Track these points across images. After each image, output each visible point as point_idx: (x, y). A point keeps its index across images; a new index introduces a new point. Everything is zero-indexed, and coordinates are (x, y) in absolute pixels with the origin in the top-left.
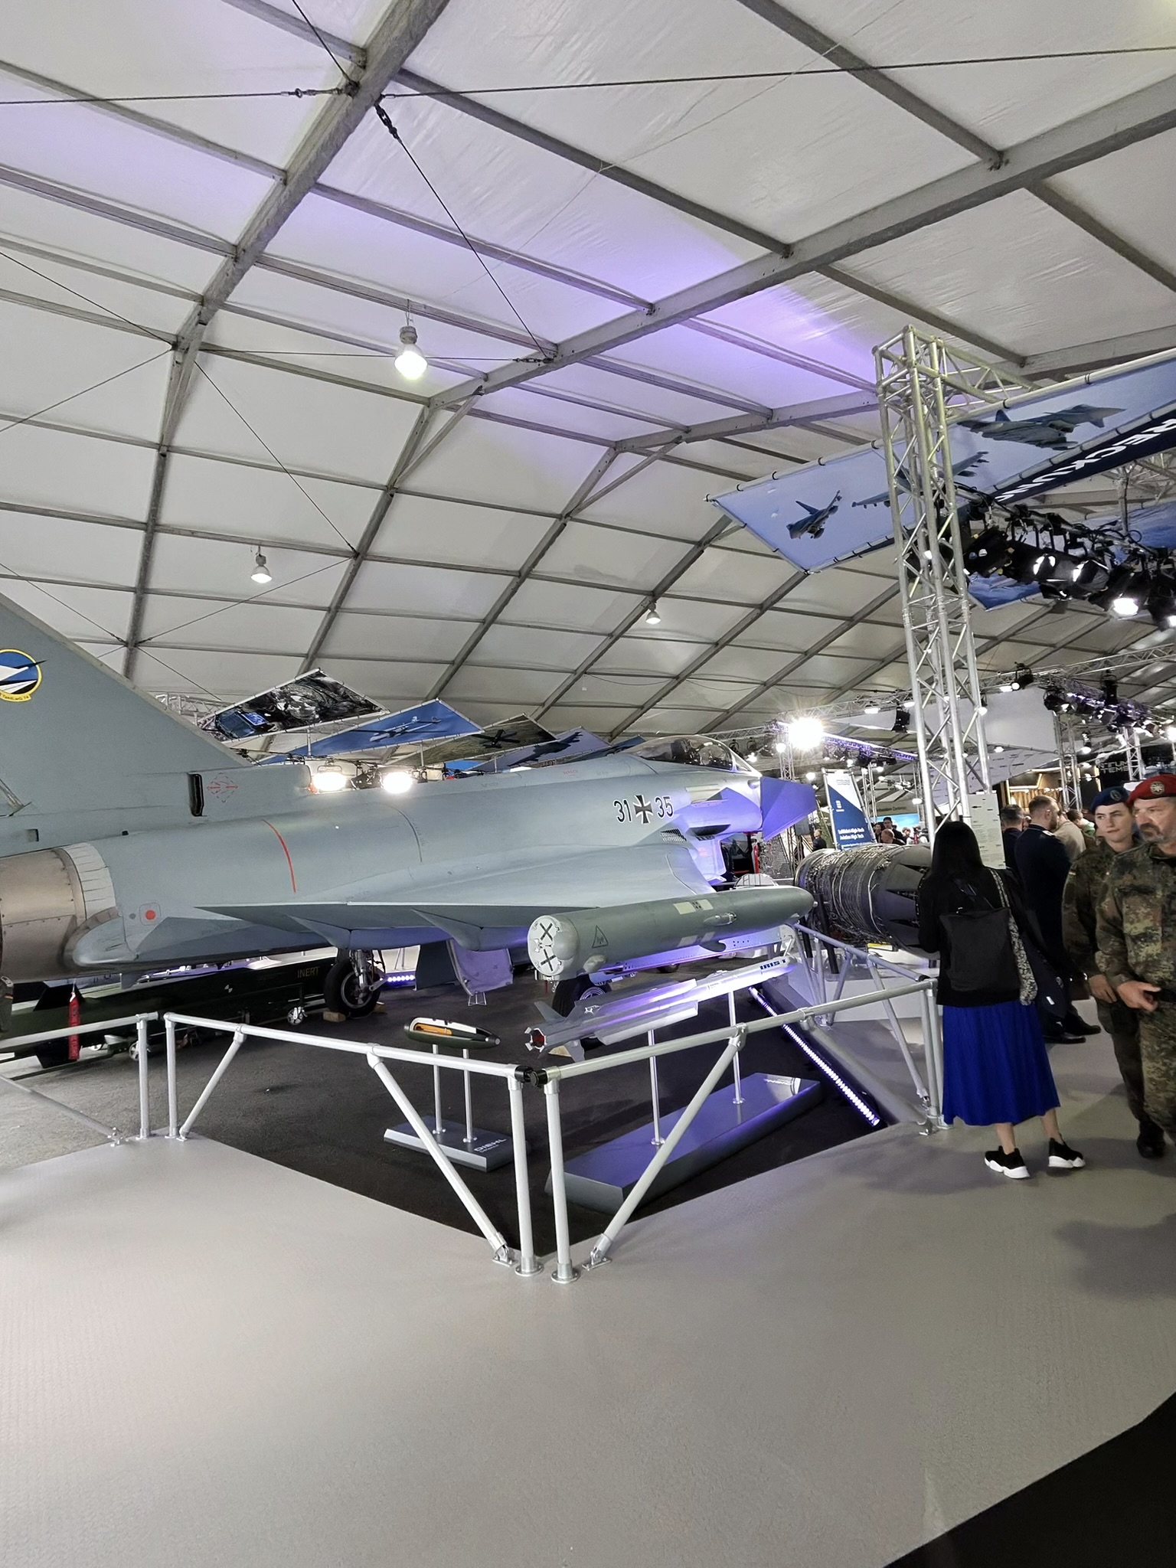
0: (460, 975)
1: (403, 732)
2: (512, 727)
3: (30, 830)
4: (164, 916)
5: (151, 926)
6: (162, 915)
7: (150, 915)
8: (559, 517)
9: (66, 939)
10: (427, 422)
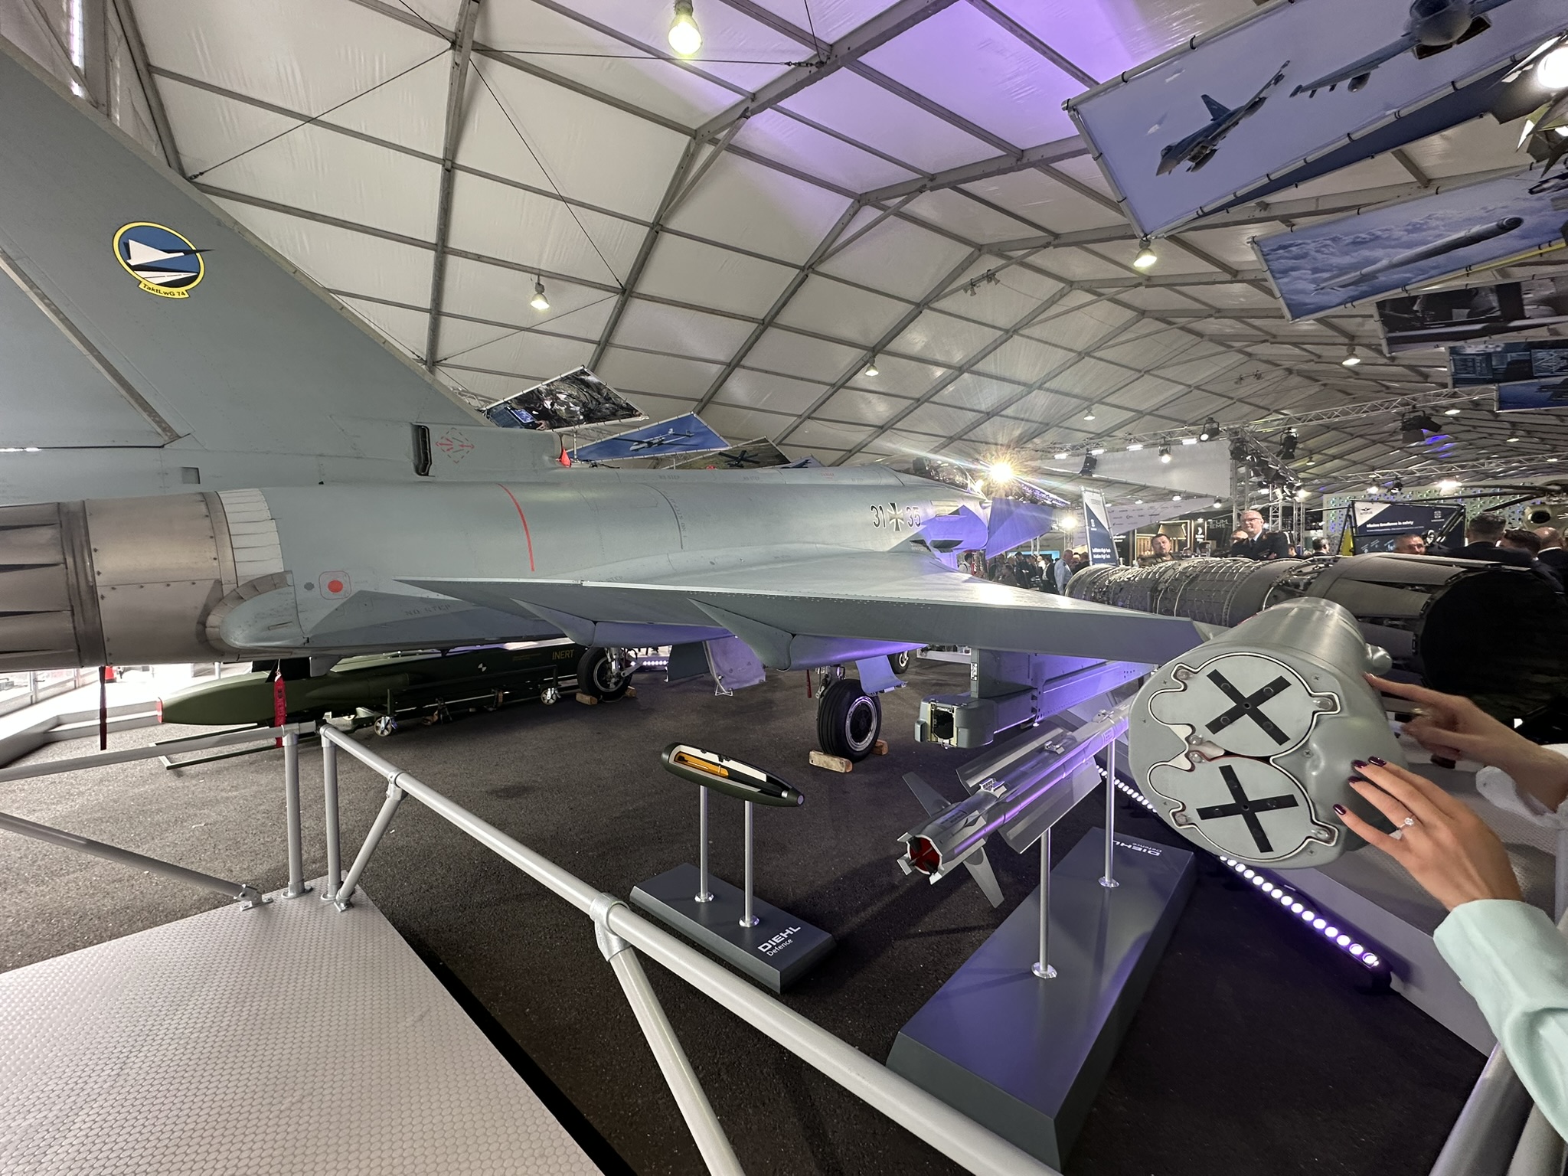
0: (714, 671)
1: (660, 443)
2: (754, 448)
3: (187, 469)
4: (356, 589)
5: (337, 600)
6: (352, 587)
7: (335, 587)
8: (802, 269)
9: (206, 612)
10: (693, 155)
